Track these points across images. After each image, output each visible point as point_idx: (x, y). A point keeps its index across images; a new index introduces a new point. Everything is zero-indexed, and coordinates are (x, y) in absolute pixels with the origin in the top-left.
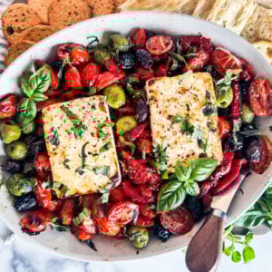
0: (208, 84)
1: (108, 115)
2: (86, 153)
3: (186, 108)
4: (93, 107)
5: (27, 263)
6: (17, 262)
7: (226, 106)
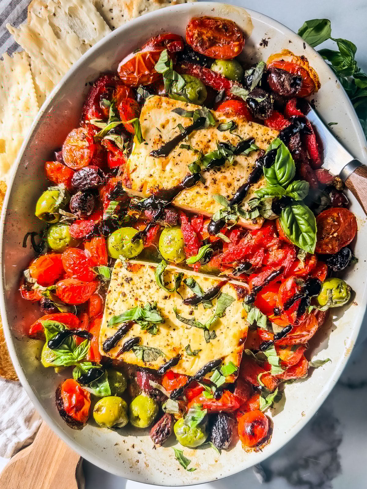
0: (164, 105)
1: (147, 264)
2: (190, 317)
3: (185, 150)
4: (129, 280)
5: (302, 462)
6: (295, 476)
7: (206, 94)
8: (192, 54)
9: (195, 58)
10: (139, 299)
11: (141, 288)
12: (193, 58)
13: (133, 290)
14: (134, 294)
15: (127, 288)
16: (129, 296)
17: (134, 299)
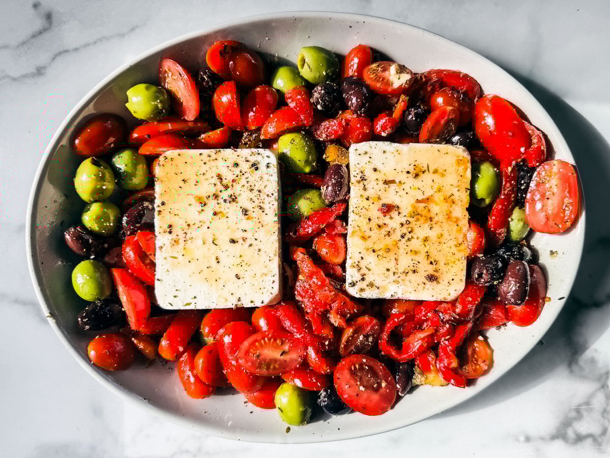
8: (526, 180)
9: (523, 184)
10: (234, 184)
11: (248, 182)
12: (523, 182)
13: (243, 174)
14: (239, 176)
15: (245, 167)
16: (237, 171)
17: (234, 177)
